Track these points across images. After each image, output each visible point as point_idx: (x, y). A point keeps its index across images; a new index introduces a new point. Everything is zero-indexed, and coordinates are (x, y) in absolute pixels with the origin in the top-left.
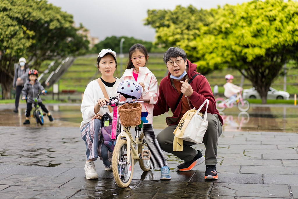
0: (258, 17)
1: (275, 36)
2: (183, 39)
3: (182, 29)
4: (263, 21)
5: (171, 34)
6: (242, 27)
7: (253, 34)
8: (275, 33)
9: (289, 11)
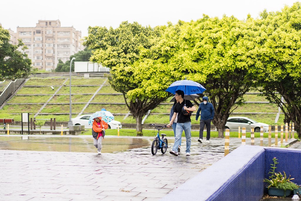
0: (202, 39)
1: (217, 62)
2: (119, 63)
3: (119, 52)
4: (206, 43)
5: (106, 56)
6: (184, 49)
7: (194, 59)
8: (217, 58)
9: (233, 33)
